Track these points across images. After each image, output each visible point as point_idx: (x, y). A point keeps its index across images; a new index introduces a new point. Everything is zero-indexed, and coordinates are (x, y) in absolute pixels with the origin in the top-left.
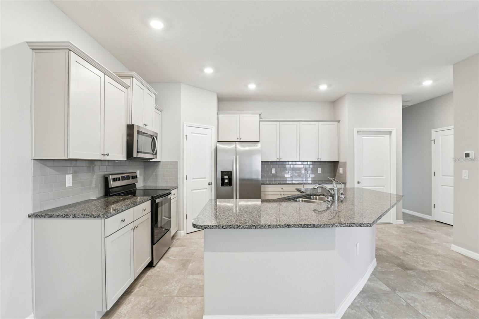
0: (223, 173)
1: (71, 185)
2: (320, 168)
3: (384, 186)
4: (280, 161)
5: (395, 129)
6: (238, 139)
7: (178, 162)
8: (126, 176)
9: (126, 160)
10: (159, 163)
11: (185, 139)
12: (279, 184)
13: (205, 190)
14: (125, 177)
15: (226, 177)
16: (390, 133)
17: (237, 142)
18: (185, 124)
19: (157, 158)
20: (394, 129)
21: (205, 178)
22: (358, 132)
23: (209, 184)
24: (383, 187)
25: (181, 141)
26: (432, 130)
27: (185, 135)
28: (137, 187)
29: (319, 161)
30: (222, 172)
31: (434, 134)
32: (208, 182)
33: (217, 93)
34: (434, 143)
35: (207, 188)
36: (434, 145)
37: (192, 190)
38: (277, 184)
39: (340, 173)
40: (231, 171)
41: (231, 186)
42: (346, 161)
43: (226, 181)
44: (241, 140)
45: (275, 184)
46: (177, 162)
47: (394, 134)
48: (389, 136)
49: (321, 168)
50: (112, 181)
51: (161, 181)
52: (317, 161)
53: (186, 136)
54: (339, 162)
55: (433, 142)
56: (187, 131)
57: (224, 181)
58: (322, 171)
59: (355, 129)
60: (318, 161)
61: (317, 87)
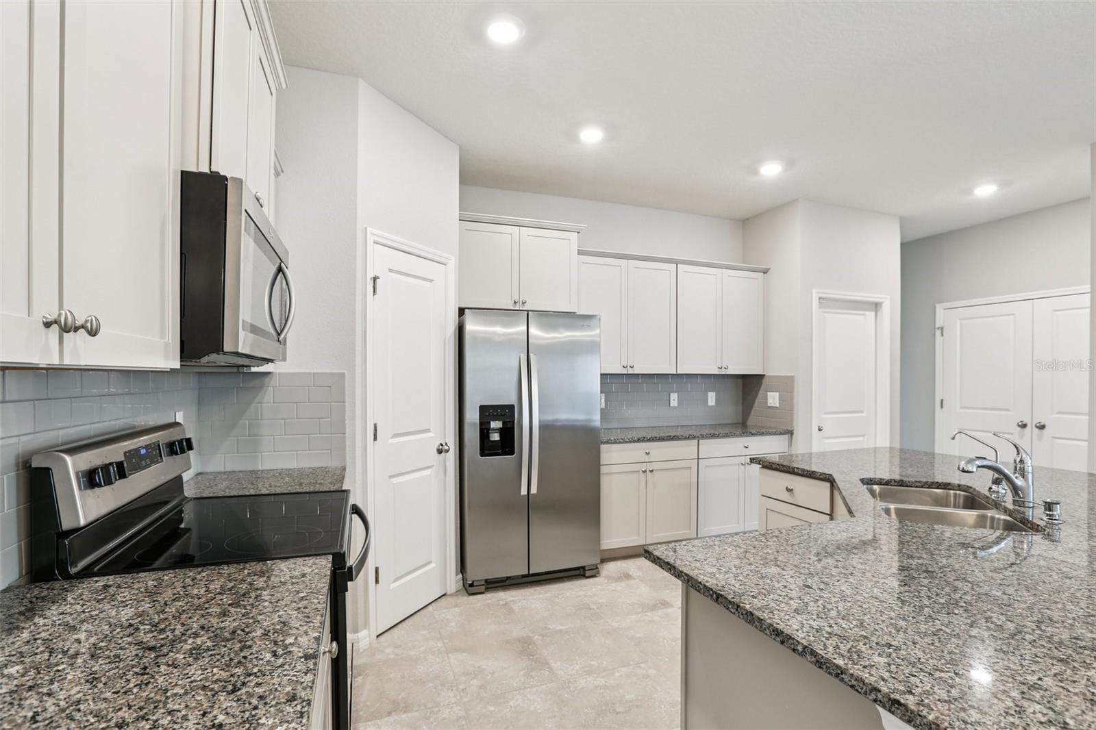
0: (487, 412)
2: (713, 391)
3: (863, 436)
4: (629, 373)
5: (888, 297)
6: (515, 302)
7: (347, 376)
8: (146, 447)
9: (175, 366)
10: (267, 380)
11: (372, 289)
12: (639, 440)
13: (428, 472)
14: (143, 451)
15: (496, 425)
16: (877, 306)
17: (530, 313)
18: (372, 234)
19: (284, 359)
20: (886, 298)
21: (428, 431)
22: (820, 298)
23: (440, 452)
24: (861, 439)
25: (359, 298)
26: (938, 307)
27: (370, 275)
29: (723, 373)
30: (483, 409)
31: (942, 314)
32: (436, 445)
33: (461, 149)
34: (942, 335)
35: (432, 464)
36: (942, 338)
37: (391, 477)
38: (634, 441)
39: (769, 405)
40: (512, 407)
41: (512, 453)
42: (793, 375)
43: (496, 437)
45: (630, 442)
46: (344, 374)
47: (886, 309)
48: (873, 313)
49: (715, 391)
50: (80, 488)
51: (274, 452)
52: (717, 373)
53: (375, 279)
54: (764, 375)
55: (938, 333)
56: (378, 260)
57: (488, 437)
58: (717, 400)
59: (814, 291)
60: (721, 373)
61: (754, 171)
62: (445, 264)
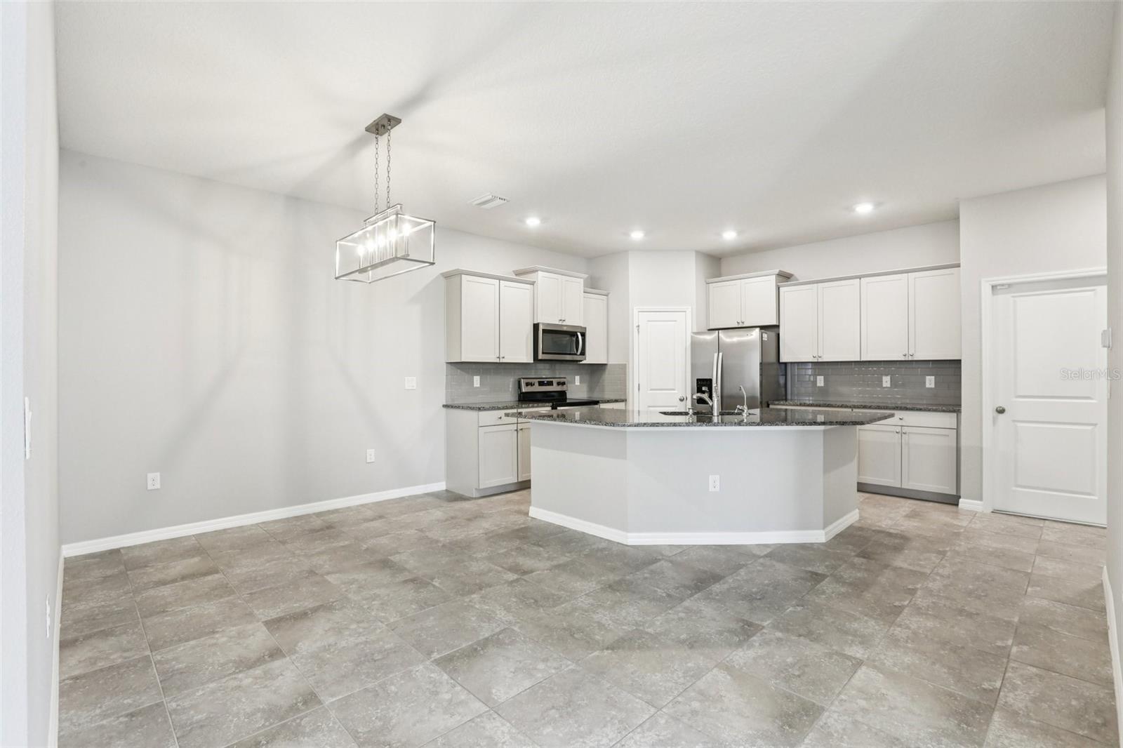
0: (701, 382)
1: (478, 386)
6: (738, 323)
7: (627, 365)
9: (532, 362)
11: (637, 331)
14: (545, 382)
17: (720, 331)
18: (637, 309)
21: (674, 390)
22: (993, 286)
23: (681, 400)
25: (631, 334)
27: (636, 325)
28: (568, 397)
30: (699, 380)
33: (696, 251)
35: (676, 405)
37: (649, 406)
40: (711, 380)
44: (744, 326)
49: (934, 375)
50: (526, 386)
52: (903, 359)
53: (638, 326)
56: (638, 318)
58: (935, 382)
59: (983, 281)
62: (685, 312)
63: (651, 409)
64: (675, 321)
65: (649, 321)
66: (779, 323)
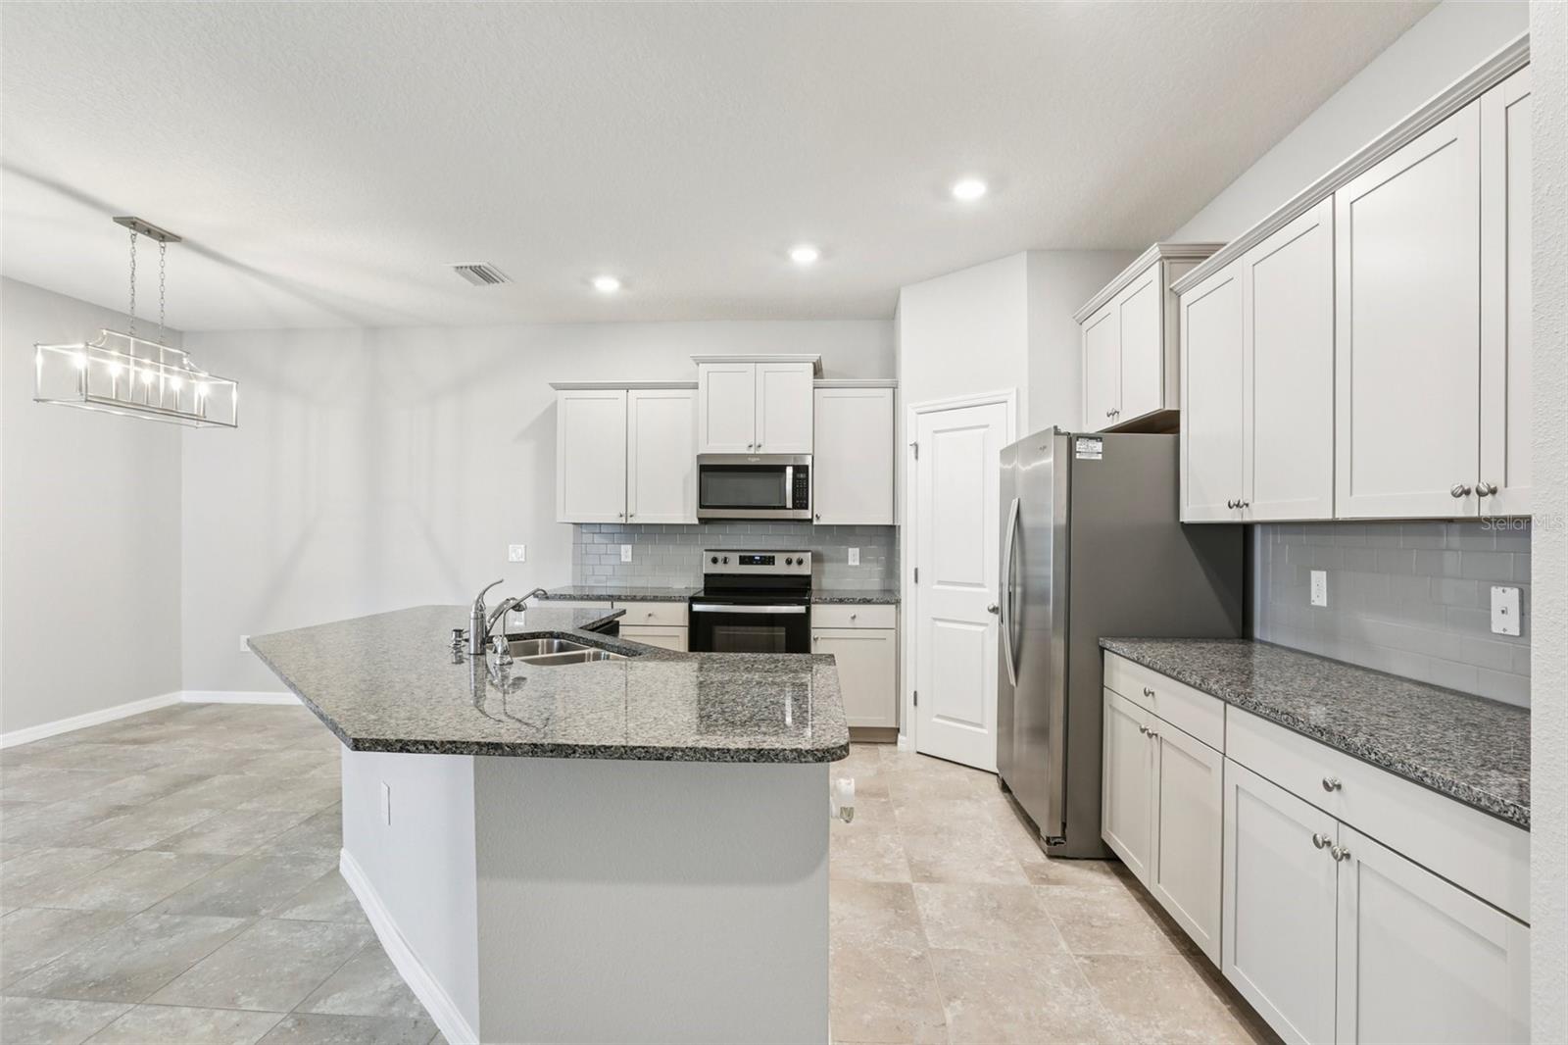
62: (1006, 402)
63: (940, 624)
64: (987, 426)
65: (936, 432)
66: (1179, 405)
